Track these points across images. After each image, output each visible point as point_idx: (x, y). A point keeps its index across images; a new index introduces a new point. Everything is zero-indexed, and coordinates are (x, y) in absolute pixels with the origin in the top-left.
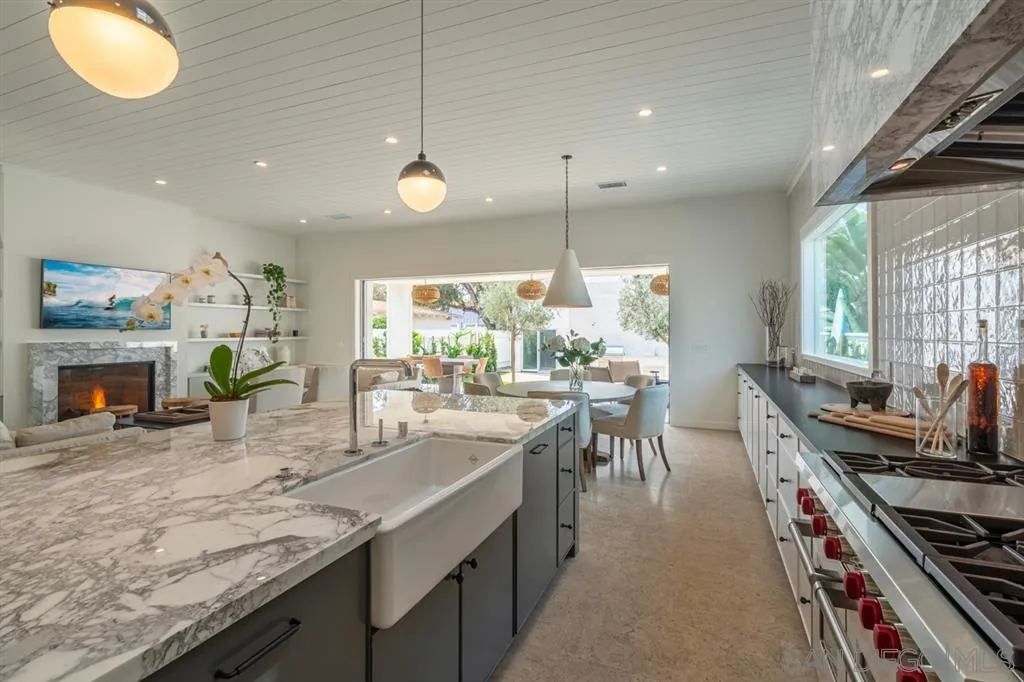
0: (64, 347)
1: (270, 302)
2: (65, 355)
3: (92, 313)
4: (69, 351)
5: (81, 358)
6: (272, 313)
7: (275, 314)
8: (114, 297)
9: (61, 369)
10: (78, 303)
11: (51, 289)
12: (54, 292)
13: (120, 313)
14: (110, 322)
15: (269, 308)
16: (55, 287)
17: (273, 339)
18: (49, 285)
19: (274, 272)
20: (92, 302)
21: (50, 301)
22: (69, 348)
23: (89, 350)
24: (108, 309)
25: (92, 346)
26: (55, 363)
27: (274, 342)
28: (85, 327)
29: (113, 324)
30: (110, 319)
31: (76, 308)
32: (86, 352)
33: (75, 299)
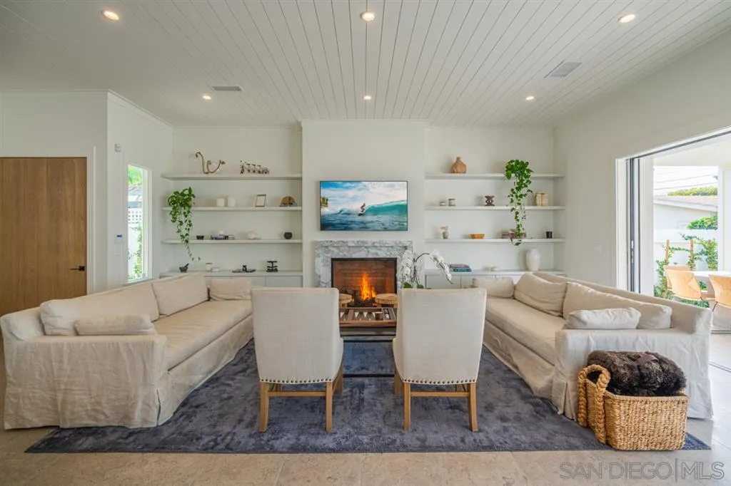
0: (332, 244)
1: (512, 201)
2: (336, 250)
3: (350, 218)
4: (338, 247)
5: (345, 253)
6: (514, 212)
7: (517, 213)
8: (364, 205)
9: (333, 260)
10: (341, 211)
11: (324, 202)
12: (327, 204)
13: (369, 218)
14: (362, 225)
15: (510, 208)
16: (327, 200)
17: (515, 241)
18: (324, 199)
19: (517, 169)
20: (349, 211)
21: (326, 211)
22: (336, 245)
23: (349, 247)
24: (360, 215)
25: (350, 244)
26: (329, 255)
27: (517, 244)
28: (346, 229)
29: (364, 227)
30: (362, 223)
31: (340, 215)
32: (347, 248)
33: (339, 209)
